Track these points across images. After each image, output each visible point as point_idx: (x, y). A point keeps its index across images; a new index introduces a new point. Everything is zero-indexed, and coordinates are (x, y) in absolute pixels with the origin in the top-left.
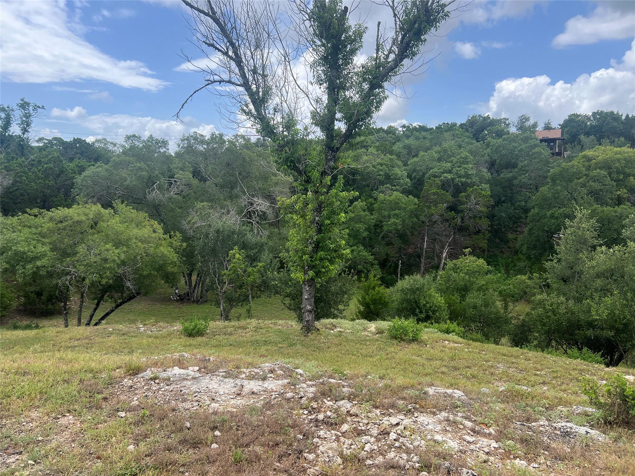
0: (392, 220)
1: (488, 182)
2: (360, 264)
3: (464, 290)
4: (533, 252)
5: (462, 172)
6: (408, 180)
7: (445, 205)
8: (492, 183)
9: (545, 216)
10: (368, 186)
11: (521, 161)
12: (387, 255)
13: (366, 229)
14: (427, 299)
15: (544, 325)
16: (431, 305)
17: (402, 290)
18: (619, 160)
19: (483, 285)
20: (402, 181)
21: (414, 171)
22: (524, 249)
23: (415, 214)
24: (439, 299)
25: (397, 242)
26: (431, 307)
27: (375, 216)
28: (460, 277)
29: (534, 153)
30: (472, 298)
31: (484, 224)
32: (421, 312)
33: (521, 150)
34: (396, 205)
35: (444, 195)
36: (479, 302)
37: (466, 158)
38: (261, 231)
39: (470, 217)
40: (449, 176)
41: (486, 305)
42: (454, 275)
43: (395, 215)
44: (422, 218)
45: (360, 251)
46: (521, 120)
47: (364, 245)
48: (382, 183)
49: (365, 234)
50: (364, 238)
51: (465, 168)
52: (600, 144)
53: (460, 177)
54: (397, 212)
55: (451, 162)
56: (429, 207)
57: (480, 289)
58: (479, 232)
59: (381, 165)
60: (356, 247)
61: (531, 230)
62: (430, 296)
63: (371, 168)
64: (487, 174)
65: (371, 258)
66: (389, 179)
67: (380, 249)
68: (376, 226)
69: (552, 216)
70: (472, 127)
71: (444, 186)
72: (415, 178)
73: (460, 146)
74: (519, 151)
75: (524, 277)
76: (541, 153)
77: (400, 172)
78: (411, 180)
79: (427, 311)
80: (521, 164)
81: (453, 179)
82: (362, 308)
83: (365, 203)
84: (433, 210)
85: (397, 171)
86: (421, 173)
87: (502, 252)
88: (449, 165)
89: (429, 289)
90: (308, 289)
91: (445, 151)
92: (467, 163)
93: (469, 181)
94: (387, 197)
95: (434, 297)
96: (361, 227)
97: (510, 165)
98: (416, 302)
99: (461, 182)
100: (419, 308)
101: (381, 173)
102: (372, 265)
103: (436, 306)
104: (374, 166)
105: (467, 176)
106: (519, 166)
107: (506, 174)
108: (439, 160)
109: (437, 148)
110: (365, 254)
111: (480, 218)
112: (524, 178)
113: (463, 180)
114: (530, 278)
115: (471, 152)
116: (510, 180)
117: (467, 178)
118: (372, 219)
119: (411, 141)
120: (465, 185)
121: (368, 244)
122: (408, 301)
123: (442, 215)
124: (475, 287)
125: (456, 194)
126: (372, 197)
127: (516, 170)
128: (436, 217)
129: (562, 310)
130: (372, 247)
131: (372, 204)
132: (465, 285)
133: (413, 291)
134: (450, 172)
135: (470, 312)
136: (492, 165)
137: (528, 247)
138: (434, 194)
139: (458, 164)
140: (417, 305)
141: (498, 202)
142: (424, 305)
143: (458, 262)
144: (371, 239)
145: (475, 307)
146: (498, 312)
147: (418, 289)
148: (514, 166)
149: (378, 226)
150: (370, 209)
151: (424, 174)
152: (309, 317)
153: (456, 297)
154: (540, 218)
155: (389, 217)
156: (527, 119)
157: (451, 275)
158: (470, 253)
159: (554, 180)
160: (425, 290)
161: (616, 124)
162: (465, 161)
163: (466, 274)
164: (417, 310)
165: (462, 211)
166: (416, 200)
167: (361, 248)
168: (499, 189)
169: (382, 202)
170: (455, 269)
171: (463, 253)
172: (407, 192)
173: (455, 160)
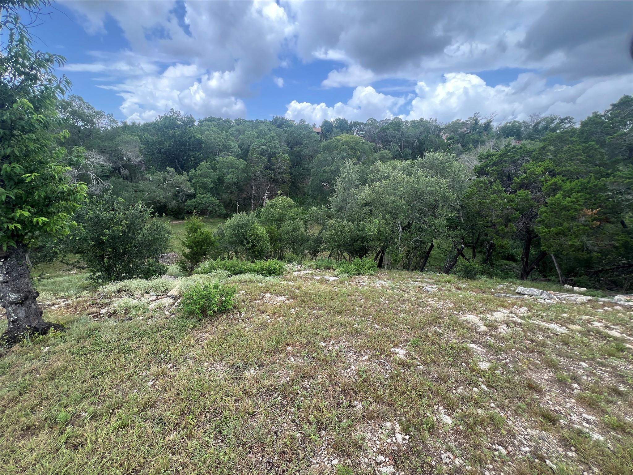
0: (230, 175)
1: (287, 153)
2: (210, 207)
3: (279, 221)
4: (315, 193)
5: (272, 145)
6: (239, 149)
7: (263, 165)
8: (290, 154)
9: (320, 172)
10: (211, 152)
11: (305, 141)
12: (230, 199)
13: (212, 182)
14: (252, 231)
15: (336, 242)
16: (256, 236)
17: (231, 227)
18: (352, 142)
19: (292, 216)
20: (235, 150)
21: (243, 144)
22: (310, 191)
23: (245, 170)
24: (262, 230)
25: (235, 191)
26: (255, 238)
27: (218, 173)
28: (277, 212)
29: (311, 136)
30: (286, 226)
31: (287, 177)
32: (248, 243)
33: (304, 134)
34: (232, 166)
35: (262, 158)
36: (290, 229)
37: (274, 137)
39: (279, 173)
40: (265, 148)
41: (295, 230)
42: (272, 210)
43: (232, 172)
44: (250, 175)
45: (208, 198)
46: (301, 122)
47: (212, 193)
48: (221, 151)
49: (212, 185)
50: (211, 188)
51: (274, 143)
52: (343, 133)
53: (271, 148)
54: (233, 170)
55: (265, 139)
56: (253, 167)
57: (290, 219)
58: (285, 182)
59: (220, 138)
60: (205, 195)
61: (313, 180)
62: (254, 229)
63: (213, 140)
64: (287, 148)
65: (217, 202)
66: (226, 148)
67: (226, 196)
68: (219, 179)
69: (324, 172)
70: (276, 123)
71: (263, 153)
72: (243, 148)
73: (270, 130)
75: (316, 208)
76: (314, 137)
77: (233, 144)
78: (242, 150)
79: (252, 242)
80: (304, 143)
81: (267, 150)
83: (208, 163)
84: (256, 168)
85: (231, 142)
86: (247, 145)
89: (253, 224)
91: (261, 132)
92: (275, 140)
93: (277, 151)
94: (225, 159)
95: (258, 229)
96: (207, 180)
97: (299, 143)
98: (243, 235)
99: (272, 152)
100: (246, 239)
101: (220, 143)
102: (219, 206)
103: (259, 237)
104: (214, 139)
105: (275, 148)
107: (297, 149)
108: (258, 137)
109: (257, 130)
110: (212, 199)
111: (285, 173)
112: (306, 151)
113: (273, 150)
114: (320, 209)
115: (276, 133)
116: (299, 152)
118: (216, 175)
119: (240, 127)
120: (274, 154)
121: (215, 192)
122: (237, 235)
123: (262, 172)
124: (287, 218)
125: (270, 159)
126: (214, 160)
127: (302, 146)
128: (258, 173)
129: (347, 230)
130: (218, 194)
131: (215, 165)
132: (280, 217)
133: (240, 226)
134: (265, 145)
135: (285, 236)
136: (288, 144)
137: (312, 191)
138: (256, 157)
139: (270, 140)
140: (244, 237)
141: (293, 166)
142: (250, 237)
143: (274, 201)
144: (216, 189)
145: (288, 233)
146: (302, 234)
147: (244, 224)
148: (301, 144)
149: (221, 180)
150: (214, 169)
151: (249, 146)
153: (274, 227)
154: (318, 173)
155: (228, 174)
156: (304, 121)
157: (270, 210)
158: (281, 194)
159: (324, 150)
160: (251, 224)
162: (273, 139)
163: (280, 209)
164: (245, 242)
165: (274, 170)
166: (245, 162)
167: (209, 195)
168: (293, 157)
169: (222, 163)
170: (272, 206)
171: (277, 194)
172: (238, 157)
173: (267, 138)
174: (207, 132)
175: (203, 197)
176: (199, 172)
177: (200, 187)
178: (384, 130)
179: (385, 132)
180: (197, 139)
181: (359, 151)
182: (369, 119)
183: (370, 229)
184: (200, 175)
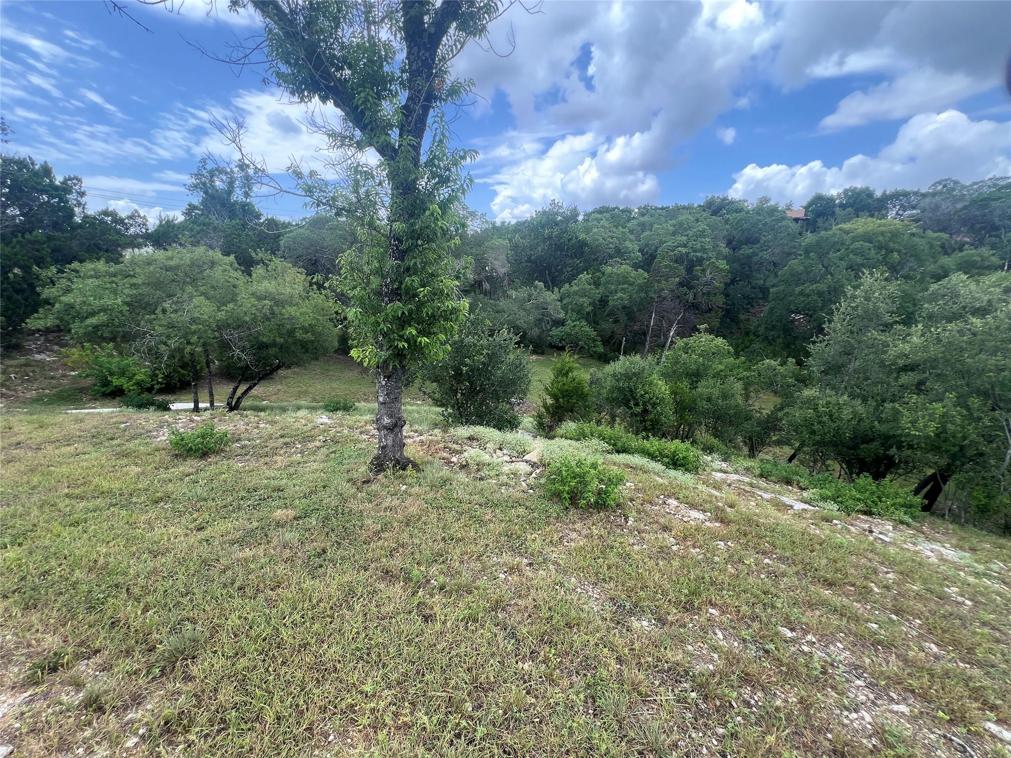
0: (619, 295)
1: (725, 258)
3: (696, 376)
4: (772, 333)
5: (698, 246)
6: (640, 254)
7: (677, 279)
8: (729, 260)
9: (792, 294)
10: (596, 259)
11: (765, 236)
12: (613, 332)
13: (590, 304)
14: (647, 388)
16: (651, 395)
17: (614, 375)
18: (883, 233)
19: (721, 371)
20: (633, 255)
21: (647, 245)
22: (762, 330)
23: (642, 288)
24: (663, 388)
25: (623, 318)
26: (650, 399)
27: (601, 290)
28: (693, 360)
29: (780, 228)
30: (705, 387)
31: (719, 301)
32: (637, 404)
33: (765, 224)
34: (624, 280)
35: (676, 268)
36: (716, 393)
37: (704, 231)
39: (704, 294)
40: (684, 250)
41: (725, 396)
42: (684, 356)
43: (623, 289)
44: (652, 294)
45: (582, 327)
46: (761, 202)
47: (587, 320)
48: (611, 257)
49: (590, 308)
50: (588, 313)
51: (702, 242)
52: (858, 217)
53: (695, 251)
54: (626, 286)
55: (687, 235)
56: (659, 282)
57: (716, 375)
58: (710, 310)
59: (612, 238)
60: (578, 323)
61: (772, 309)
62: (651, 383)
63: (601, 241)
64: (725, 251)
65: (593, 334)
66: (619, 253)
67: (607, 326)
68: (601, 300)
69: (801, 293)
70: (709, 208)
71: (678, 260)
72: (647, 252)
73: (697, 220)
74: (763, 225)
75: (773, 363)
76: (788, 227)
77: (632, 246)
78: (643, 255)
79: (644, 404)
80: (763, 239)
81: (687, 254)
83: (590, 276)
84: (663, 285)
85: (628, 244)
86: (653, 248)
87: (731, 332)
88: (685, 238)
89: (650, 375)
90: (384, 383)
91: (681, 224)
92: (704, 237)
93: (705, 256)
94: (615, 270)
95: (657, 385)
96: (585, 301)
97: (751, 241)
98: (631, 391)
99: (697, 257)
100: (634, 398)
101: (611, 246)
102: (595, 341)
103: (657, 398)
104: (604, 239)
105: (703, 250)
106: (762, 241)
107: (746, 250)
108: (674, 234)
109: (674, 222)
110: (587, 329)
111: (715, 294)
112: (765, 255)
113: (699, 254)
114: (783, 364)
116: (749, 257)
117: (704, 253)
118: (598, 293)
119: (646, 218)
120: (700, 261)
121: (592, 320)
122: (620, 390)
123: (672, 291)
124: (711, 372)
125: (690, 270)
126: (599, 271)
127: (758, 245)
128: (666, 293)
130: (596, 322)
131: (599, 278)
132: (698, 370)
133: (628, 377)
134: (685, 246)
135: (704, 405)
136: (729, 243)
137: (766, 328)
138: (666, 267)
139: (694, 238)
140: (632, 395)
141: (733, 281)
142: (642, 396)
143: (691, 340)
144: (595, 315)
145: (709, 400)
146: (737, 406)
147: (635, 374)
148: (756, 241)
149: (604, 302)
150: (597, 284)
151: (657, 248)
153: (685, 385)
154: (786, 296)
155: (616, 292)
156: (767, 201)
157: (680, 356)
158: (706, 330)
160: (645, 375)
161: (870, 201)
162: (702, 234)
163: (700, 355)
164: (632, 403)
165: (695, 287)
166: (646, 275)
167: (584, 323)
168: (736, 265)
169: (610, 275)
170: (686, 349)
171: (698, 330)
172: (636, 267)
173: (691, 233)
174: (595, 230)
175: (575, 326)
176: (575, 288)
177: (573, 310)
178: (983, 202)
179: (984, 207)
180: (579, 241)
181: (899, 252)
182: (940, 183)
183: (914, 422)
184: (576, 293)
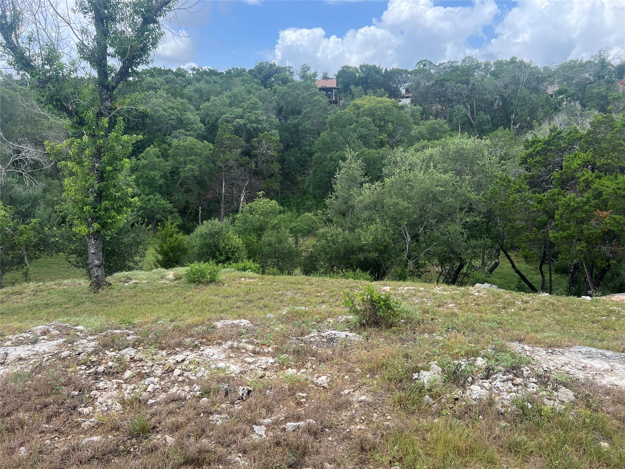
0: (189, 166)
1: (277, 127)
2: (159, 213)
3: (260, 230)
4: (318, 192)
5: (253, 118)
6: (201, 125)
7: (239, 150)
8: (282, 129)
9: (325, 159)
10: (160, 130)
11: (305, 108)
12: (187, 202)
13: (161, 177)
14: (226, 241)
15: (327, 254)
16: (230, 246)
17: (202, 235)
18: (380, 108)
19: (276, 224)
20: (195, 126)
21: (207, 115)
22: (311, 189)
23: (211, 159)
24: (237, 240)
25: (196, 189)
26: (230, 249)
27: (171, 162)
28: (256, 219)
29: (315, 101)
30: (268, 237)
31: (276, 167)
32: (221, 255)
33: (303, 98)
34: (191, 151)
35: (237, 140)
36: (274, 240)
37: (256, 103)
38: (34, 182)
39: (263, 162)
40: (241, 121)
41: (280, 242)
42: (250, 216)
43: (191, 161)
44: (219, 163)
45: (157, 200)
46: (303, 69)
47: (161, 193)
48: (175, 128)
49: (162, 181)
50: (161, 186)
51: (255, 114)
52: (366, 94)
53: (251, 122)
54: (194, 157)
55: (242, 107)
56: (224, 153)
57: (273, 228)
58: (272, 175)
59: (173, 108)
60: (152, 196)
61: (315, 171)
62: (229, 238)
63: (162, 112)
64: (276, 121)
65: (170, 206)
66: (181, 124)
67: (179, 196)
68: (172, 172)
69: (331, 159)
70: (260, 74)
71: (237, 131)
72: (208, 123)
73: (249, 92)
74: (302, 98)
75: (310, 214)
76: (320, 101)
77: (192, 116)
78: (205, 125)
79: (226, 253)
80: (304, 111)
81: (245, 125)
82: (160, 257)
83: (158, 149)
84: (228, 155)
85: (189, 115)
86: (214, 118)
87: (293, 193)
88: (241, 110)
89: (228, 232)
90: (94, 243)
91: (235, 96)
92: (257, 109)
93: (260, 126)
94: (181, 143)
95: (232, 239)
96: (156, 174)
97: (296, 112)
98: (216, 246)
99: (253, 128)
100: (219, 251)
101: (173, 117)
102: (171, 213)
103: (234, 248)
104: (164, 110)
105: (258, 121)
106: (303, 113)
107: (292, 121)
108: (231, 105)
109: (228, 93)
110: (163, 202)
111: (272, 162)
112: (307, 125)
113: (255, 125)
114: (316, 215)
115: (260, 98)
116: (296, 126)
117: (258, 123)
118: (167, 165)
119: (201, 85)
120: (257, 131)
121: (166, 192)
122: (208, 245)
123: (237, 160)
124: (270, 226)
125: (249, 141)
126: (165, 142)
127: (301, 116)
128: (232, 163)
129: (340, 240)
130: (170, 194)
131: (166, 150)
132: (261, 225)
133: (212, 235)
134: (242, 117)
135: (266, 249)
136: (279, 111)
137: (314, 188)
138: (228, 139)
139: (249, 110)
140: (216, 248)
141: (288, 147)
142: (224, 248)
143: (253, 204)
144: (167, 186)
145: (270, 245)
146: (290, 247)
147: (216, 233)
148: (299, 113)
149: (174, 172)
150: (165, 155)
151: (217, 119)
152: (97, 272)
153: (253, 238)
154: (322, 161)
155: (185, 163)
156: (308, 69)
157: (248, 217)
158: (264, 196)
159: (331, 127)
160: (224, 233)
161: (377, 76)
162: (254, 107)
163: (261, 215)
164: (217, 253)
165: (256, 156)
166: (211, 145)
167: (158, 196)
168: (286, 134)
169: (177, 148)
170: (251, 212)
171: (258, 196)
172: (201, 137)
173: (245, 106)
174: (154, 100)
175: (149, 200)
176: (144, 162)
177: (144, 184)
178: (441, 82)
179: (442, 85)
180: (140, 112)
181: (392, 122)
182: (421, 62)
184: (144, 166)
